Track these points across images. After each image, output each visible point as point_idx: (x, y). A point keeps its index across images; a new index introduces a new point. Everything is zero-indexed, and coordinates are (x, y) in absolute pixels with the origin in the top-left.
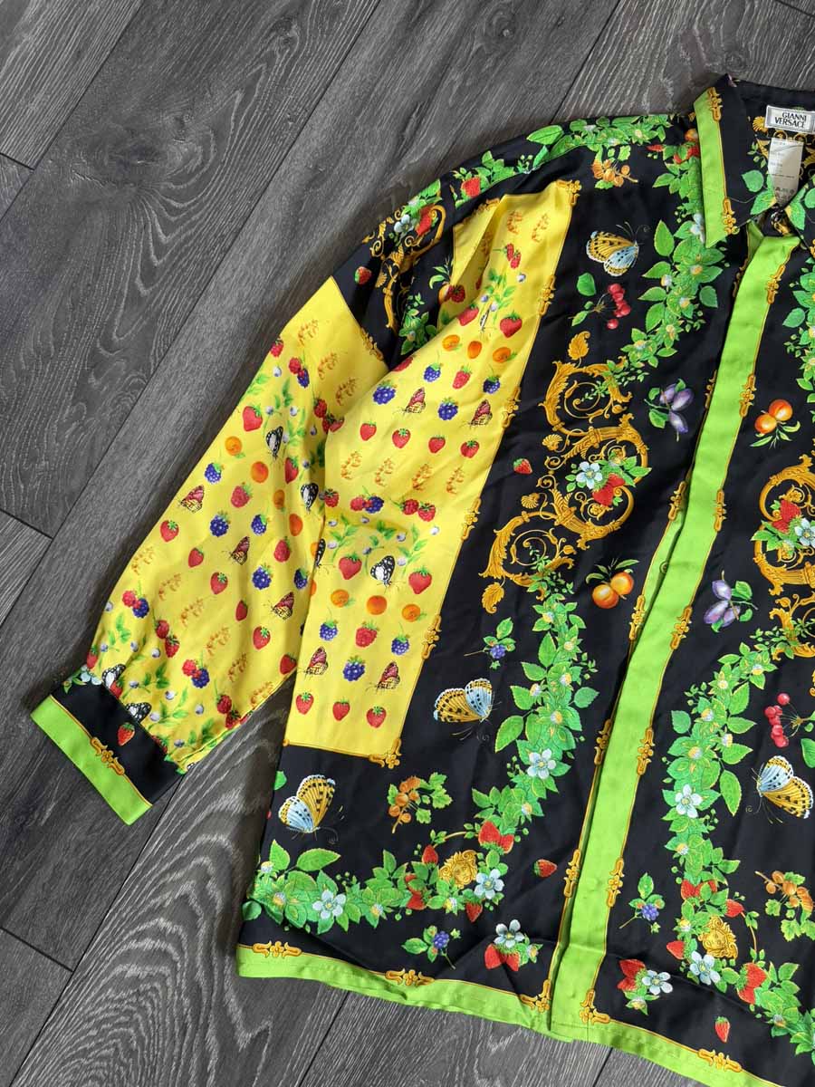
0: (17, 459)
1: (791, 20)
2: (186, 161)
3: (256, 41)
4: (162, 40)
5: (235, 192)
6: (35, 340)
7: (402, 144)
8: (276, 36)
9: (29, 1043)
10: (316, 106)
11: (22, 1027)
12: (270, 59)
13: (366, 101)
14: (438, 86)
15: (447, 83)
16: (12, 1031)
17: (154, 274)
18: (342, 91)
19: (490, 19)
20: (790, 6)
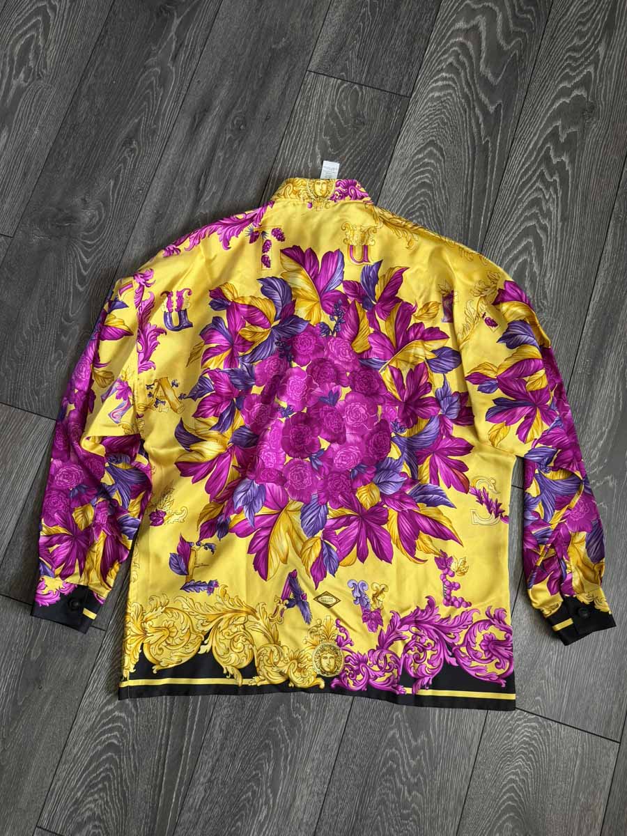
0: (31, 385)
1: (382, 97)
2: (91, 220)
3: (115, 153)
4: (67, 161)
5: (119, 231)
6: (30, 324)
7: (199, 193)
8: (125, 150)
9: (90, 671)
10: (152, 181)
11: (85, 663)
12: (125, 161)
13: (177, 174)
14: (212, 160)
15: (216, 158)
16: (81, 666)
17: (85, 280)
18: (164, 170)
19: (233, 122)
20: (382, 90)
